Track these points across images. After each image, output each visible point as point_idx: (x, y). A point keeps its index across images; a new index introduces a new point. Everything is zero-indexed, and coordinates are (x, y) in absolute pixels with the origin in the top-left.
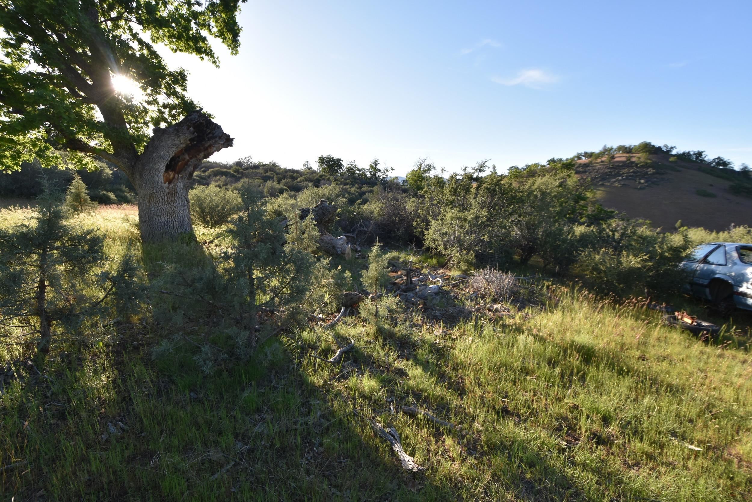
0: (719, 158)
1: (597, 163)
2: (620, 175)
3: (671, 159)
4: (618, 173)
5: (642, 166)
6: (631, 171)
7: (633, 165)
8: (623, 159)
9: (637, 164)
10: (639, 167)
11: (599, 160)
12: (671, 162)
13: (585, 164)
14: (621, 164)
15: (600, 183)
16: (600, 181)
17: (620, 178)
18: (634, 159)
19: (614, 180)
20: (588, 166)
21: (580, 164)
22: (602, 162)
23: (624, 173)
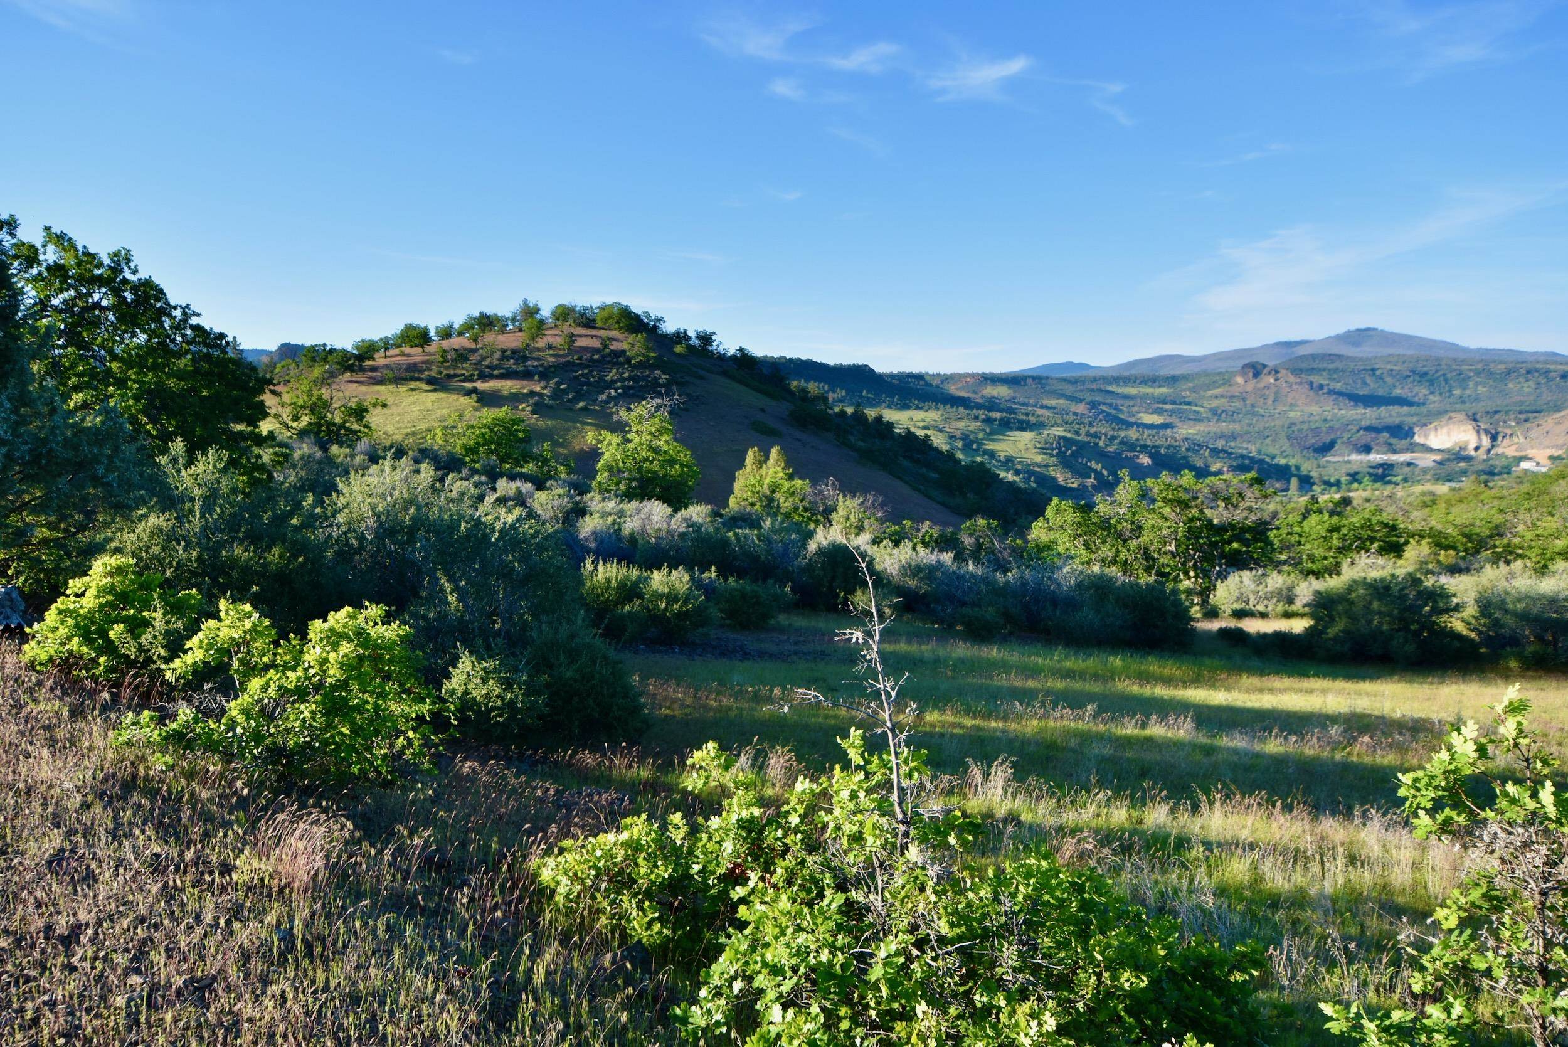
0: (741, 350)
1: (538, 349)
2: (611, 384)
3: (678, 349)
4: (601, 378)
5: (641, 365)
6: (626, 375)
7: (622, 359)
8: (596, 343)
9: (628, 360)
10: (634, 367)
11: (541, 343)
12: (679, 355)
13: (514, 352)
14: (596, 357)
15: (581, 404)
16: (577, 399)
17: (613, 392)
18: (614, 346)
19: (603, 397)
20: (525, 358)
21: (503, 351)
22: (550, 347)
23: (613, 382)
